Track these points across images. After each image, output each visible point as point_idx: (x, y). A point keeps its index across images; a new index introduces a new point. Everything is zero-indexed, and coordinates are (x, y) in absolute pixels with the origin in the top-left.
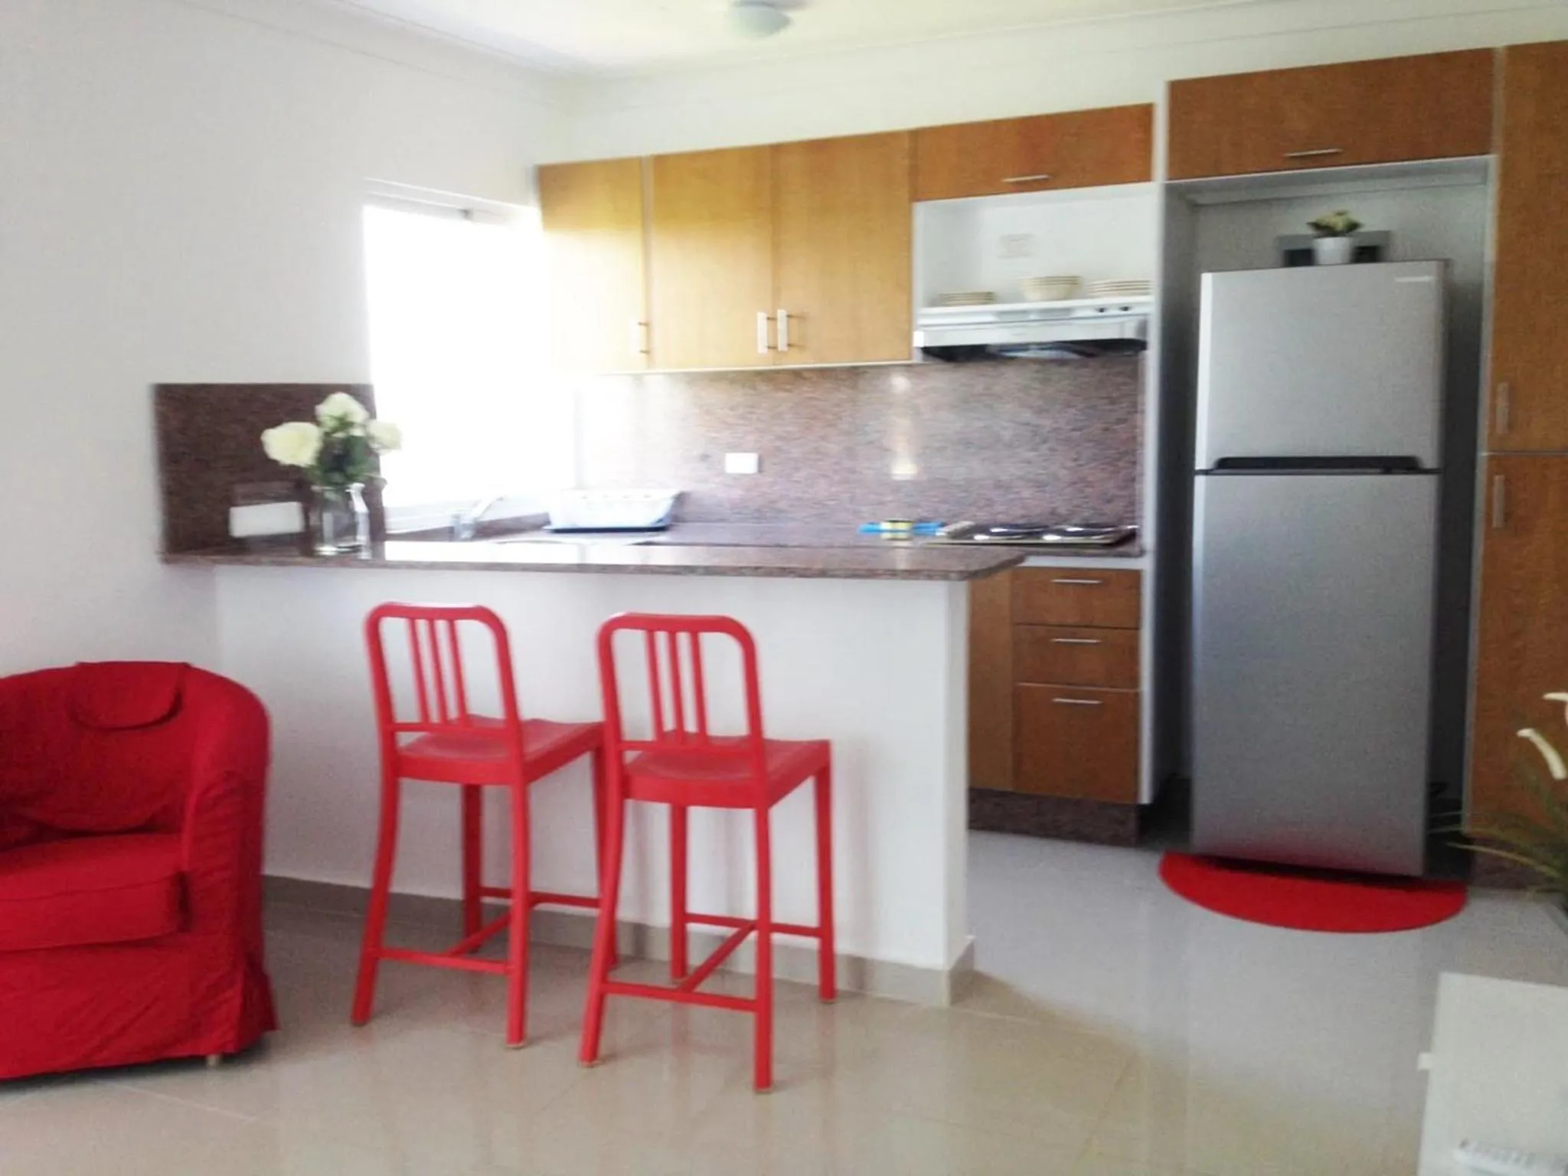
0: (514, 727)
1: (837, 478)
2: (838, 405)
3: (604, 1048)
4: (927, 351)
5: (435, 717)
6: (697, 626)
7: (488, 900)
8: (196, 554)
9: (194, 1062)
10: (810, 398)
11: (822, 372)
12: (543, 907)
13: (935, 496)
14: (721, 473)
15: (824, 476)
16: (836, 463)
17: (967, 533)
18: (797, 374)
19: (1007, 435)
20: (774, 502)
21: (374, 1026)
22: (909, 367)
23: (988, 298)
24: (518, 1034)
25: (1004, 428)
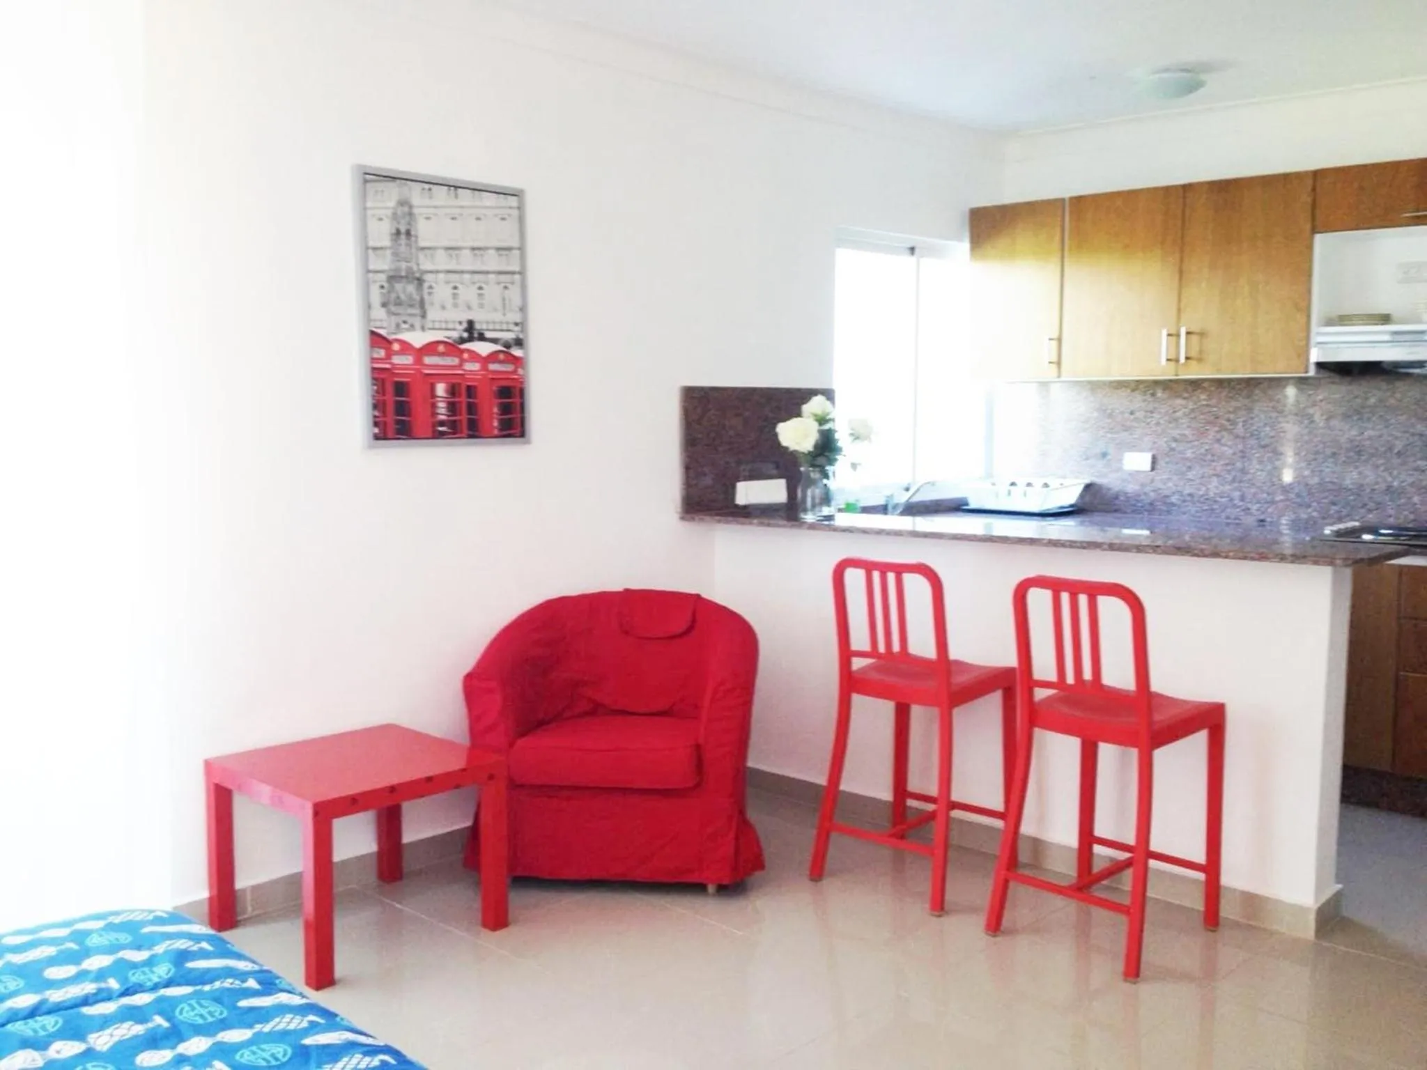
0: (943, 663)
1: (1229, 478)
2: (1233, 412)
3: (1006, 922)
4: (1321, 366)
5: (882, 648)
6: (1095, 590)
7: (911, 803)
8: (706, 515)
9: (698, 888)
10: (1207, 405)
11: (1220, 383)
12: (956, 814)
13: (1325, 498)
14: (1120, 469)
15: (1218, 476)
16: (1227, 464)
17: (1354, 533)
18: (1195, 384)
19: (1399, 445)
20: (1167, 497)
21: (825, 882)
22: (1302, 382)
23: (1385, 319)
24: (939, 905)
25: (1397, 438)
